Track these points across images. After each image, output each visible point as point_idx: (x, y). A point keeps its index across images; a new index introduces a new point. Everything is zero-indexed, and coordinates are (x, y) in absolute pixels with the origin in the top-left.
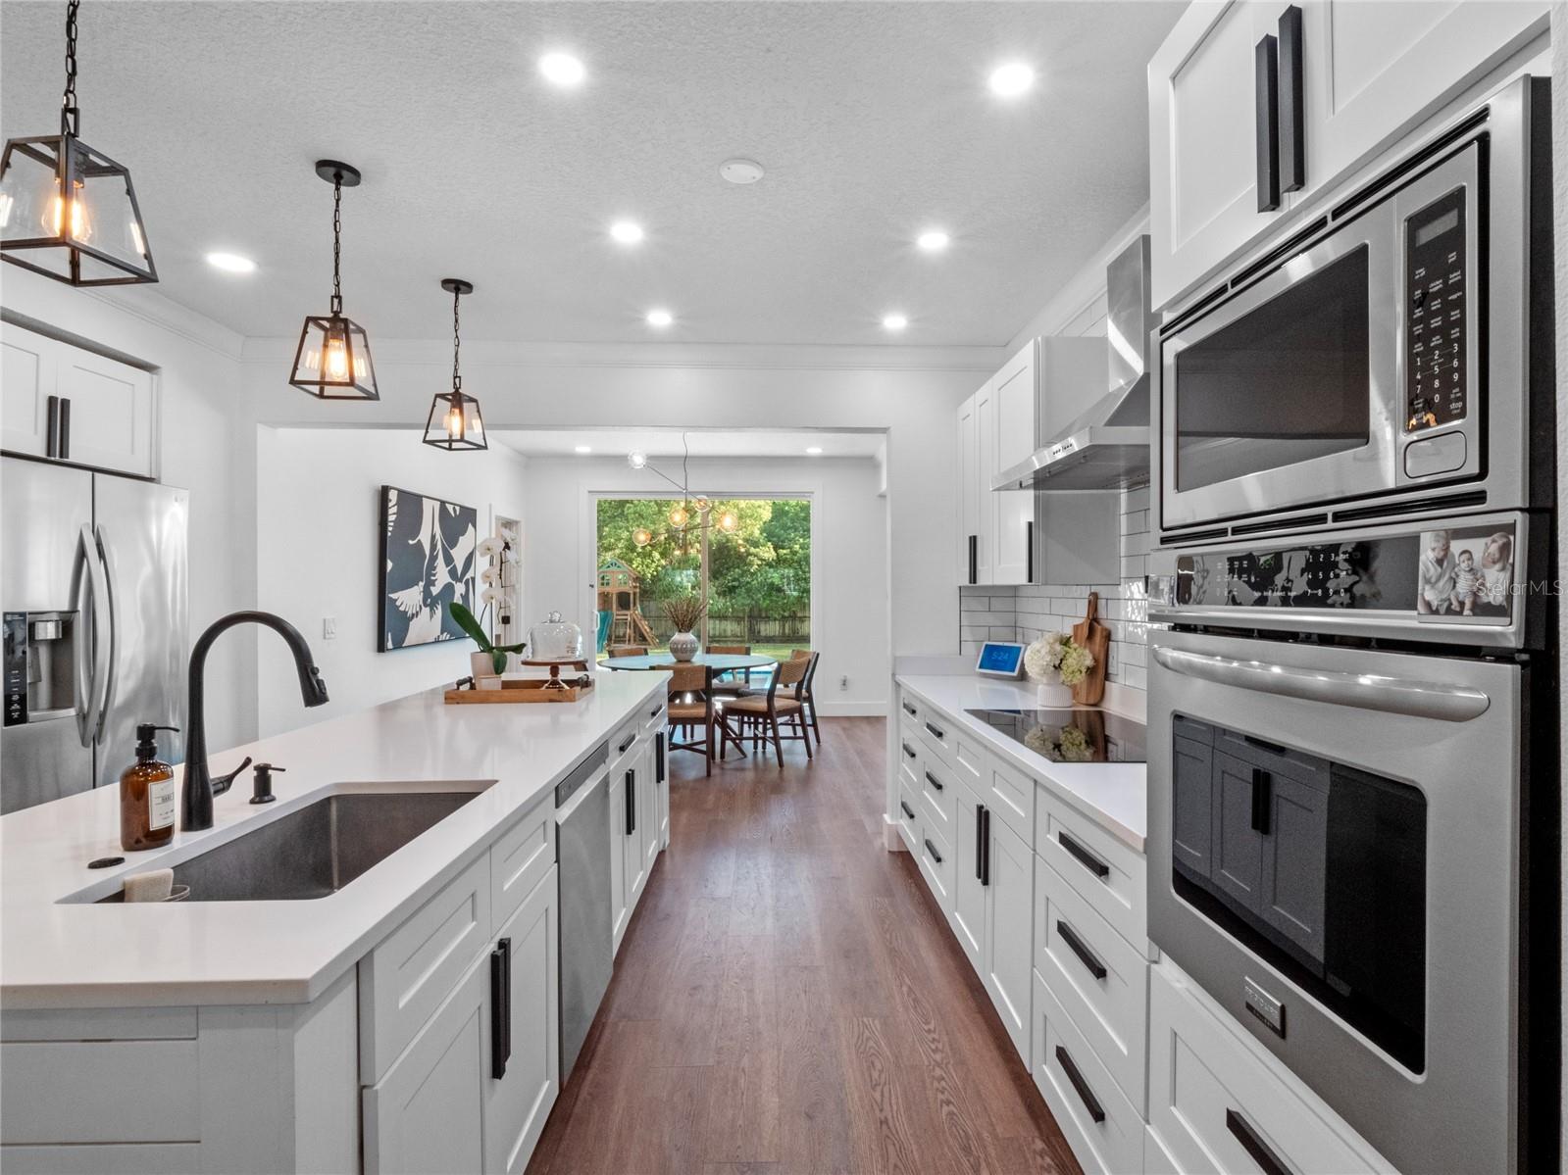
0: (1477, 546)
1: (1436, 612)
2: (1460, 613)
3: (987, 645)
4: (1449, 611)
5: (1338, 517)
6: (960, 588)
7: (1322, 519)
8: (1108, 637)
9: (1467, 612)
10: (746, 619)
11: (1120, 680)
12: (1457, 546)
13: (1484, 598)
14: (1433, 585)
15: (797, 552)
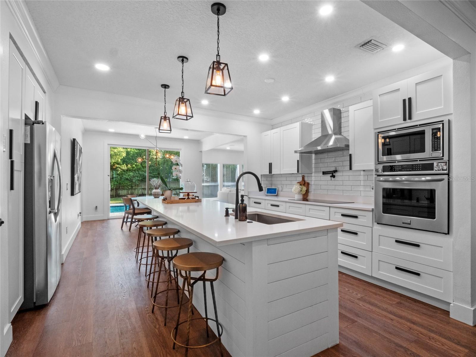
0: (442, 164)
1: (437, 171)
2: (440, 171)
3: (267, 188)
4: (439, 170)
5: (419, 161)
6: (261, 175)
7: (417, 161)
8: (308, 184)
9: (441, 170)
10: (114, 190)
11: (313, 192)
12: (439, 164)
13: (443, 169)
14: (436, 168)
15: (134, 167)
